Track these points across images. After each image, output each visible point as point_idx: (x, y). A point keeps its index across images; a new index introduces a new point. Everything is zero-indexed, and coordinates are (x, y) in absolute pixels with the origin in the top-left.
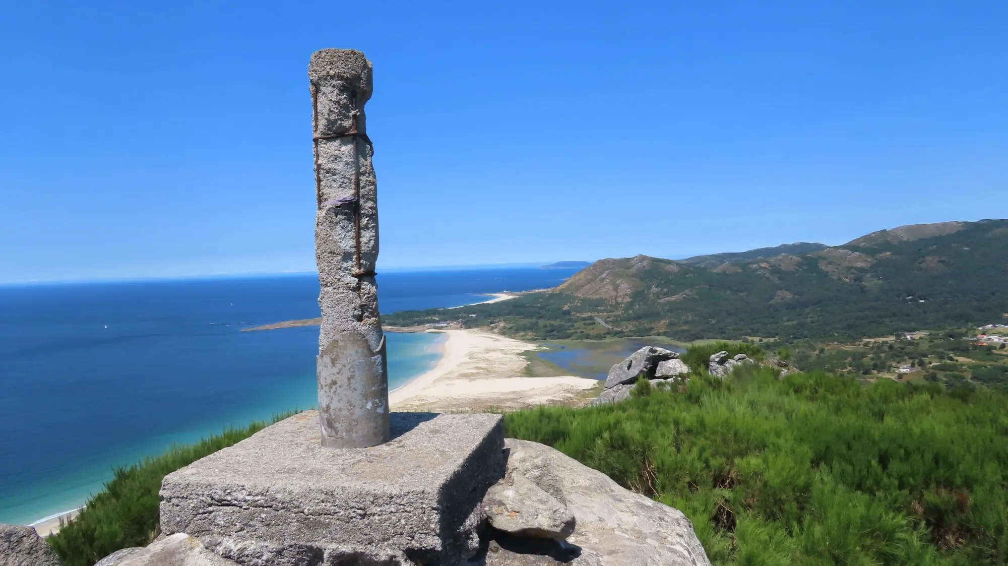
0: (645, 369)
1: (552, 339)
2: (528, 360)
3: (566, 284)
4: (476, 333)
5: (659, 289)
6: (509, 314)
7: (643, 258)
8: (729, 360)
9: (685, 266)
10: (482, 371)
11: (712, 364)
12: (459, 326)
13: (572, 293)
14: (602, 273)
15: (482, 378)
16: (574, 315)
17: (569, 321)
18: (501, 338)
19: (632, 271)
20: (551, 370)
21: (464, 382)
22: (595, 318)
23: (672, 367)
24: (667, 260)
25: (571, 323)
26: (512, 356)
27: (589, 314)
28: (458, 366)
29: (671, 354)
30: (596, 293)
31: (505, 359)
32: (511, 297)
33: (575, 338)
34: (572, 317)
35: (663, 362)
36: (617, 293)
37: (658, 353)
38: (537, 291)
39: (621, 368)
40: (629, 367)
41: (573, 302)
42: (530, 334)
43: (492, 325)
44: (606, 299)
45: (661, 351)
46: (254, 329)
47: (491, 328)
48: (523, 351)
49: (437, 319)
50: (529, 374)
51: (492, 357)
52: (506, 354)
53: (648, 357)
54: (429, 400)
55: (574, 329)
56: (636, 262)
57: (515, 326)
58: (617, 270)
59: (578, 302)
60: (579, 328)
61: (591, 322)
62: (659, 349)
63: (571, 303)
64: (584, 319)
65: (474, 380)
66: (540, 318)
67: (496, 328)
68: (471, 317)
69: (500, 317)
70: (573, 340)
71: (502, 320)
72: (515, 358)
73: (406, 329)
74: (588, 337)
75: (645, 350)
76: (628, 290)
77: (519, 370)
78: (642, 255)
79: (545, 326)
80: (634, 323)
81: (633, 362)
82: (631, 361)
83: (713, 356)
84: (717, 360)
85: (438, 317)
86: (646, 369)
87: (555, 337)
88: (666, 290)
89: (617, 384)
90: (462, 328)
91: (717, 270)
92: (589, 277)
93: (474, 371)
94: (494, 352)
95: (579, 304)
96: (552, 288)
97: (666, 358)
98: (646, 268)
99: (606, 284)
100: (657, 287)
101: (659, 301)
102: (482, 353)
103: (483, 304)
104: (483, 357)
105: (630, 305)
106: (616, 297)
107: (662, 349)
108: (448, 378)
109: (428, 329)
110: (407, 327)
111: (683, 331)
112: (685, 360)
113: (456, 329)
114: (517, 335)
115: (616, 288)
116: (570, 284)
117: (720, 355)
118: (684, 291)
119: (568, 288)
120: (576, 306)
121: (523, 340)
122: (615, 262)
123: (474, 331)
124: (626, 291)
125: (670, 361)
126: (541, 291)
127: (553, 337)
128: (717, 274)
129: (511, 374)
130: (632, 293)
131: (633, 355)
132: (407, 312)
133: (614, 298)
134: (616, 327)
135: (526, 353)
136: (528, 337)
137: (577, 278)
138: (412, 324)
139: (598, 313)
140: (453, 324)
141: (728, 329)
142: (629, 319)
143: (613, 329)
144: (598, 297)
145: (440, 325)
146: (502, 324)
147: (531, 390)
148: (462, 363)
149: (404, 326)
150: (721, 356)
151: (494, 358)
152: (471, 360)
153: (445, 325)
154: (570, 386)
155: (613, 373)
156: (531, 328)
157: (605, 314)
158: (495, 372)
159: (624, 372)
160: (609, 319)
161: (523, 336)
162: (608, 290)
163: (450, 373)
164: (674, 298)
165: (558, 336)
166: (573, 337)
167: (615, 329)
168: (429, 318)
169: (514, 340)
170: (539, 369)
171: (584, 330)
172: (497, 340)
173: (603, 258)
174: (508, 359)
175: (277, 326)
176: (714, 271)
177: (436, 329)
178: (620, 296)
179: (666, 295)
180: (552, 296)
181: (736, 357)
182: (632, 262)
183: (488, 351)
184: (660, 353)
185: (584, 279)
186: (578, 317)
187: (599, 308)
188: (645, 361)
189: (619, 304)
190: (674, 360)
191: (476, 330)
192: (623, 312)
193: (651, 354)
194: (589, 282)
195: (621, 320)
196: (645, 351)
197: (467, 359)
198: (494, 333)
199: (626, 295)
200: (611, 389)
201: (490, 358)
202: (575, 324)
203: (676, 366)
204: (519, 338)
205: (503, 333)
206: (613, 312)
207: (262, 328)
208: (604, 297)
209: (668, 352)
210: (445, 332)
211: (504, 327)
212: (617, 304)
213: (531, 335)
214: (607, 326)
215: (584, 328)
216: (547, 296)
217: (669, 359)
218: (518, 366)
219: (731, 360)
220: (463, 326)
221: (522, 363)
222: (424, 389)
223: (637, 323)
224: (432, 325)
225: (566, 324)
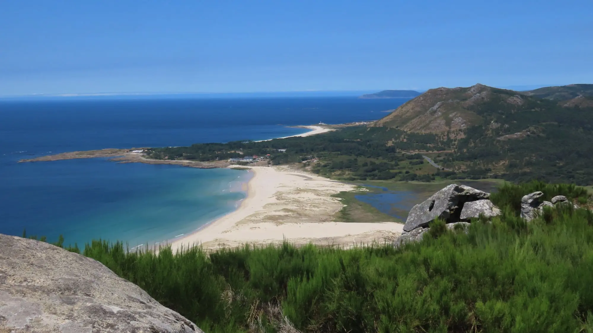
0: (448, 211)
1: (373, 179)
2: (344, 202)
3: (391, 116)
4: (286, 170)
5: (499, 125)
6: (324, 149)
7: (481, 88)
8: (544, 201)
9: (530, 99)
10: (290, 213)
11: (525, 206)
12: (266, 162)
13: (397, 127)
14: (433, 105)
15: (291, 222)
16: (399, 152)
17: (393, 159)
18: (314, 176)
19: (469, 102)
20: (369, 214)
21: (270, 225)
22: (424, 157)
23: (480, 208)
24: (510, 91)
25: (396, 162)
26: (325, 198)
27: (417, 152)
28: (264, 207)
29: (480, 194)
30: (426, 127)
31: (317, 201)
32: (326, 130)
33: (399, 178)
34: (396, 154)
35: (470, 203)
36: (450, 128)
37: (465, 192)
38: (357, 124)
39: (422, 209)
40: (431, 208)
41: (399, 137)
42: (347, 173)
43: (304, 162)
44: (436, 135)
45: (468, 190)
46: (35, 160)
47: (302, 165)
48: (339, 193)
49: (241, 153)
50: (344, 218)
51: (304, 198)
52: (320, 196)
53: (453, 196)
54: (231, 245)
55: (399, 168)
56: (475, 92)
57: (330, 163)
58: (450, 101)
59: (405, 138)
60: (404, 168)
61: (419, 160)
62: (466, 188)
63: (396, 139)
64: (411, 157)
65: (281, 223)
66: (359, 155)
67: (309, 165)
68: (281, 151)
69: (313, 153)
70: (396, 181)
71: (315, 155)
72: (329, 199)
73: (206, 164)
74: (414, 177)
75: (449, 188)
76: (462, 126)
77: (333, 214)
78: (480, 84)
79: (365, 165)
80: (468, 163)
81: (436, 203)
82: (434, 201)
83: (526, 197)
84: (530, 201)
85: (243, 151)
86: (451, 210)
87: (376, 177)
88: (507, 126)
89: (416, 227)
90: (270, 164)
91: (568, 103)
92: (418, 109)
93: (282, 213)
94: (306, 192)
95: (405, 140)
96: (375, 121)
97: (474, 198)
98: (485, 99)
99: (438, 117)
100: (496, 122)
101: (498, 139)
102: (292, 194)
103: (295, 137)
104: (293, 198)
105: (464, 143)
106: (449, 132)
107: (470, 188)
108: (253, 221)
109: (231, 165)
110: (206, 162)
111: (525, 174)
112: (496, 201)
113: (263, 165)
114: (333, 173)
115: (448, 123)
116: (395, 116)
117: (534, 195)
118: (528, 127)
119: (393, 121)
120: (401, 142)
121: (339, 179)
122: (449, 92)
123: (283, 169)
124: (460, 126)
125: (477, 202)
126: (362, 123)
127: (374, 177)
128: (568, 109)
129: (324, 218)
130: (468, 129)
131: (436, 195)
132: (208, 144)
133: (446, 134)
134: (447, 168)
135: (342, 194)
136: (345, 176)
137: (404, 109)
138: (212, 159)
139: (427, 151)
140: (260, 159)
141: (577, 173)
142: (462, 159)
143: (443, 169)
144: (428, 132)
145: (245, 160)
146: (315, 161)
147: (346, 236)
148: (268, 204)
149: (203, 160)
150: (535, 197)
151: (305, 199)
152: (279, 201)
153: (251, 160)
154: (391, 234)
155: (413, 214)
156: (348, 166)
157: (435, 152)
158: (306, 215)
159: (425, 213)
160: (438, 158)
161: (339, 175)
162: (440, 124)
163: (254, 215)
164: (517, 135)
165: (380, 175)
166: (398, 178)
167: (446, 170)
168: (233, 152)
169: (328, 179)
170: (357, 213)
171: (410, 171)
172: (310, 179)
173: (435, 87)
174: (322, 201)
175: (59, 157)
176: (566, 105)
177: (240, 164)
178: (453, 132)
179: (508, 131)
180: (374, 130)
181: (554, 199)
182: (469, 92)
183: (299, 191)
184: (467, 193)
185: (411, 111)
186: (403, 155)
187: (428, 145)
188: (449, 201)
189: (452, 141)
190: (483, 200)
191: (285, 167)
192: (456, 150)
193: (456, 193)
194: (417, 114)
195: (453, 160)
196: (449, 190)
197: (274, 200)
198: (306, 171)
199: (460, 130)
200: (410, 233)
201: (301, 200)
202: (399, 163)
203: (484, 208)
204: (334, 177)
205: (317, 171)
206: (445, 150)
207: (41, 159)
208: (434, 132)
209: (477, 191)
210: (251, 169)
211: (318, 165)
212: (450, 140)
213: (349, 174)
214: (436, 166)
215: (410, 168)
216: (369, 129)
217: (478, 199)
218: (332, 209)
219: (546, 202)
220: (271, 162)
221: (338, 206)
222: (226, 232)
223: (472, 164)
224: (236, 160)
225: (390, 163)
